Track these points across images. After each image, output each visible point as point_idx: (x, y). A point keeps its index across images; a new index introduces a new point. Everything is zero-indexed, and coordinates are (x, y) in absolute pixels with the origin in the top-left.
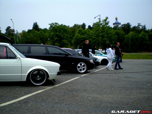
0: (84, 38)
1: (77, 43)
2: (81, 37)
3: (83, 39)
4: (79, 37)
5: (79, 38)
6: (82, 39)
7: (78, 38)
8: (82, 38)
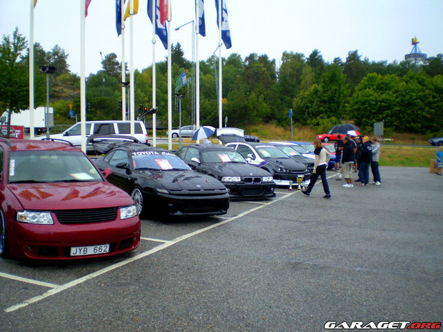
0: (387, 100)
1: (368, 114)
2: (378, 99)
3: (385, 103)
4: (373, 99)
5: (373, 101)
6: (383, 103)
7: (371, 100)
8: (383, 101)
